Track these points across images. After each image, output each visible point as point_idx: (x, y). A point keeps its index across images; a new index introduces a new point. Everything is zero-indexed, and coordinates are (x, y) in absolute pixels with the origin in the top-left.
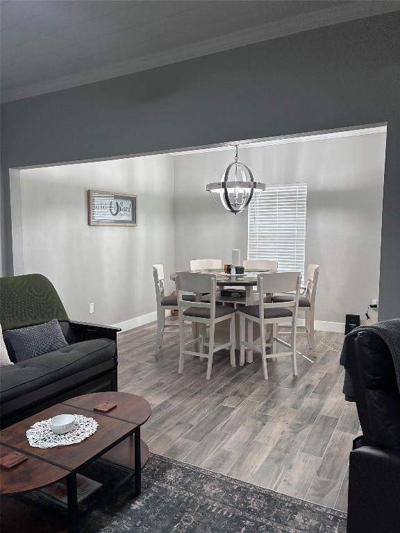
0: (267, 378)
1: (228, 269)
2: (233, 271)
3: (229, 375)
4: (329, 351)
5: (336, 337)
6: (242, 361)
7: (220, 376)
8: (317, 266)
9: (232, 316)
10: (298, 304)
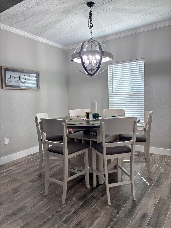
0: (110, 204)
1: (88, 115)
2: (91, 117)
3: (81, 199)
4: (162, 173)
5: (166, 159)
6: (95, 183)
7: (73, 200)
8: (151, 112)
9: (86, 151)
10: (135, 140)
